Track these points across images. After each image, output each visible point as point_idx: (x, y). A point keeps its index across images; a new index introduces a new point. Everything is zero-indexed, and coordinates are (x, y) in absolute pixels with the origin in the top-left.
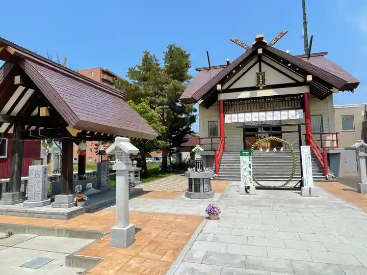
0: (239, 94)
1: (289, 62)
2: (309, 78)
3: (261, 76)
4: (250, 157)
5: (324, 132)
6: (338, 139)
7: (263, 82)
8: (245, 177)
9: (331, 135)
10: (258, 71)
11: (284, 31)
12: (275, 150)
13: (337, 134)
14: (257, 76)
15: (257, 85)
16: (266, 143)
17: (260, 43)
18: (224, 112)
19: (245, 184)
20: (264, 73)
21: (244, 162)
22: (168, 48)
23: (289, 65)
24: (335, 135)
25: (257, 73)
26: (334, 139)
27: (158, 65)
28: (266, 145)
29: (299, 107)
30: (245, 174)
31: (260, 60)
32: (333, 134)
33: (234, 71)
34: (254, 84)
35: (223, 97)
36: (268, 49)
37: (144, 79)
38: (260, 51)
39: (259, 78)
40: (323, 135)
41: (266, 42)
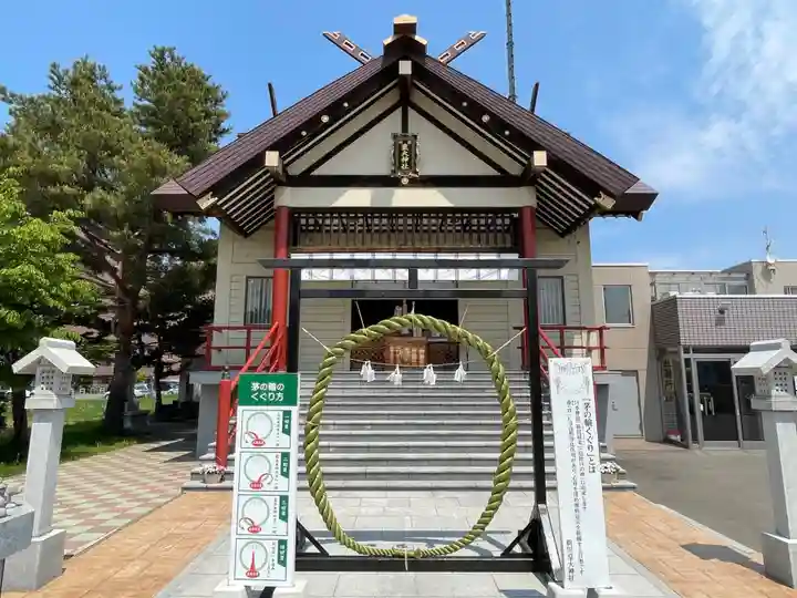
0: (341, 195)
1: (485, 111)
2: (540, 159)
3: (405, 147)
4: (287, 414)
5: (568, 325)
6: (605, 344)
7: (412, 164)
8: (255, 529)
9: (584, 334)
10: (399, 131)
11: (474, 34)
12: (430, 375)
13: (601, 329)
14: (395, 145)
15: (394, 172)
16: (414, 350)
17: (405, 42)
18: (288, 245)
19: (253, 572)
20: (415, 137)
21: (258, 443)
22: (153, 56)
23: (486, 118)
24: (594, 336)
25: (395, 137)
26: (592, 345)
27: (118, 102)
28: (414, 357)
29: (509, 245)
30: (257, 512)
31: (405, 103)
32: (590, 330)
33: (325, 119)
34: (383, 168)
35: (289, 198)
36: (429, 66)
37: (52, 129)
38: (405, 68)
39: (401, 152)
40: (567, 334)
41: (424, 42)
